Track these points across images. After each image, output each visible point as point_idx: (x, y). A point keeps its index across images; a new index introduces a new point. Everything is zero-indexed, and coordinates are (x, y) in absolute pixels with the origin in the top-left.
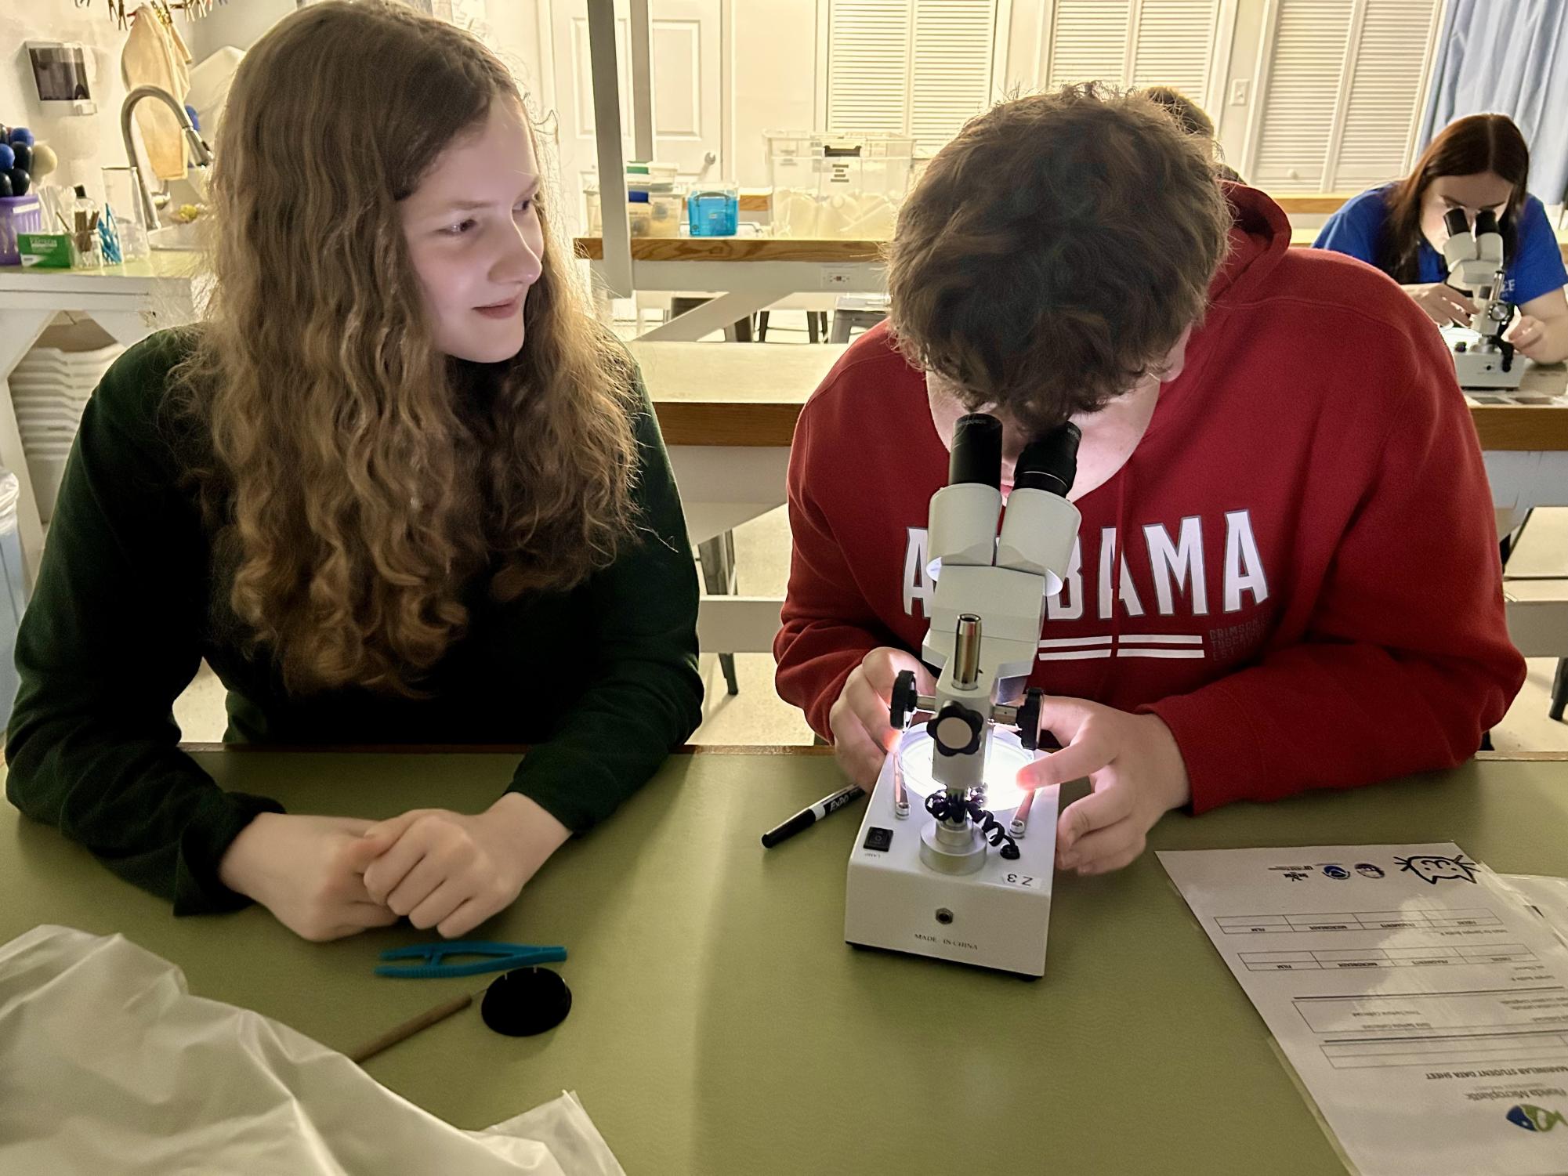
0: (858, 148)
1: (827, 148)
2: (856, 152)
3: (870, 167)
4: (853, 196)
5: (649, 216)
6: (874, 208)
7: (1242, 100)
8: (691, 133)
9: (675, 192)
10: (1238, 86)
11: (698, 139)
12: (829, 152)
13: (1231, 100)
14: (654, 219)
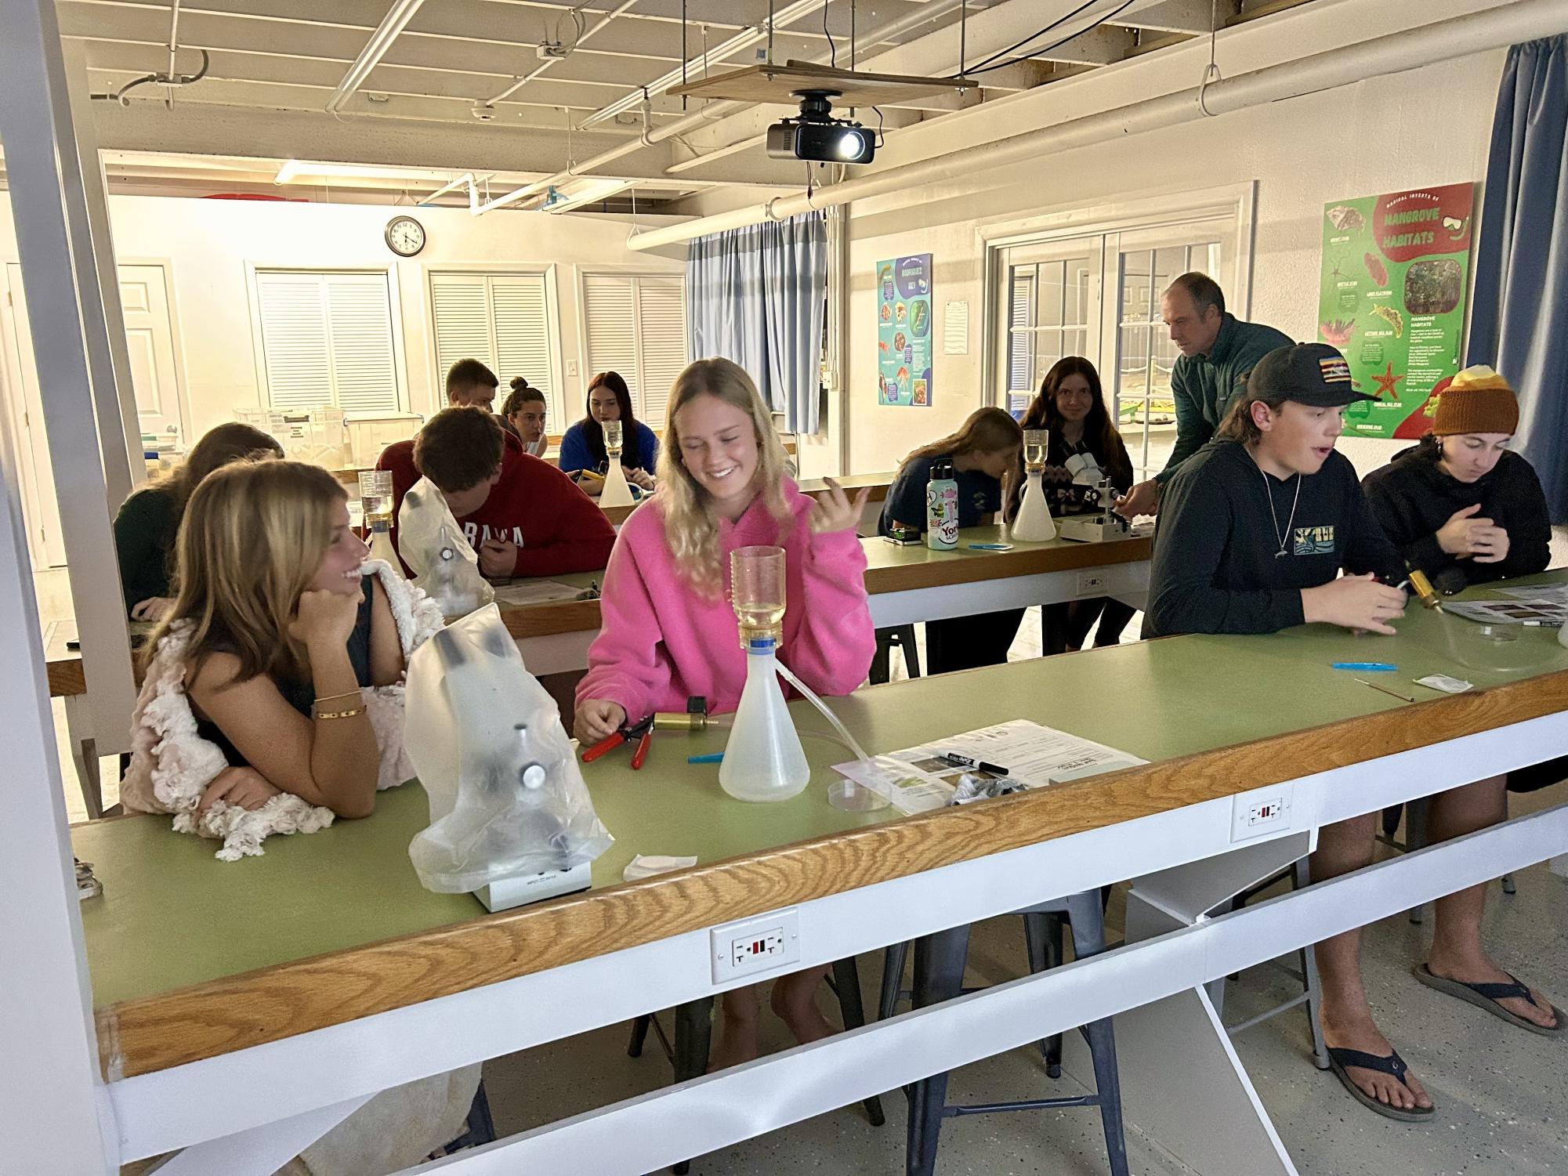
0: (307, 417)
1: (286, 418)
2: (306, 419)
3: (315, 429)
4: (305, 446)
5: (158, 467)
6: (322, 452)
7: (574, 373)
8: (154, 412)
9: (177, 451)
10: (570, 364)
11: (159, 415)
12: (288, 420)
13: (568, 373)
14: (162, 469)
